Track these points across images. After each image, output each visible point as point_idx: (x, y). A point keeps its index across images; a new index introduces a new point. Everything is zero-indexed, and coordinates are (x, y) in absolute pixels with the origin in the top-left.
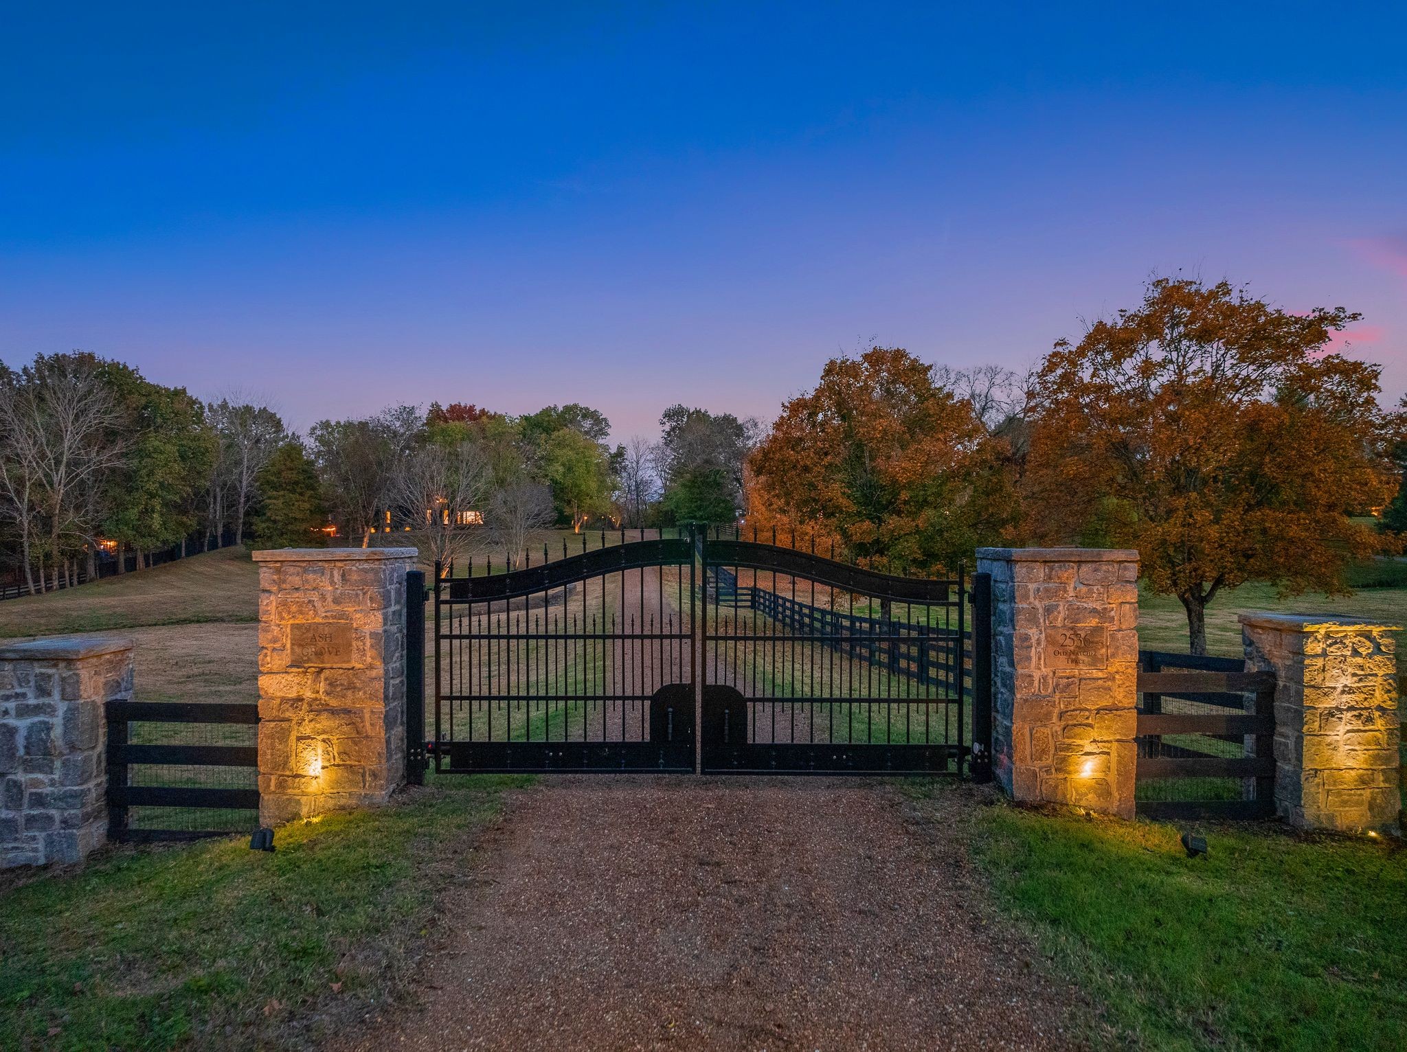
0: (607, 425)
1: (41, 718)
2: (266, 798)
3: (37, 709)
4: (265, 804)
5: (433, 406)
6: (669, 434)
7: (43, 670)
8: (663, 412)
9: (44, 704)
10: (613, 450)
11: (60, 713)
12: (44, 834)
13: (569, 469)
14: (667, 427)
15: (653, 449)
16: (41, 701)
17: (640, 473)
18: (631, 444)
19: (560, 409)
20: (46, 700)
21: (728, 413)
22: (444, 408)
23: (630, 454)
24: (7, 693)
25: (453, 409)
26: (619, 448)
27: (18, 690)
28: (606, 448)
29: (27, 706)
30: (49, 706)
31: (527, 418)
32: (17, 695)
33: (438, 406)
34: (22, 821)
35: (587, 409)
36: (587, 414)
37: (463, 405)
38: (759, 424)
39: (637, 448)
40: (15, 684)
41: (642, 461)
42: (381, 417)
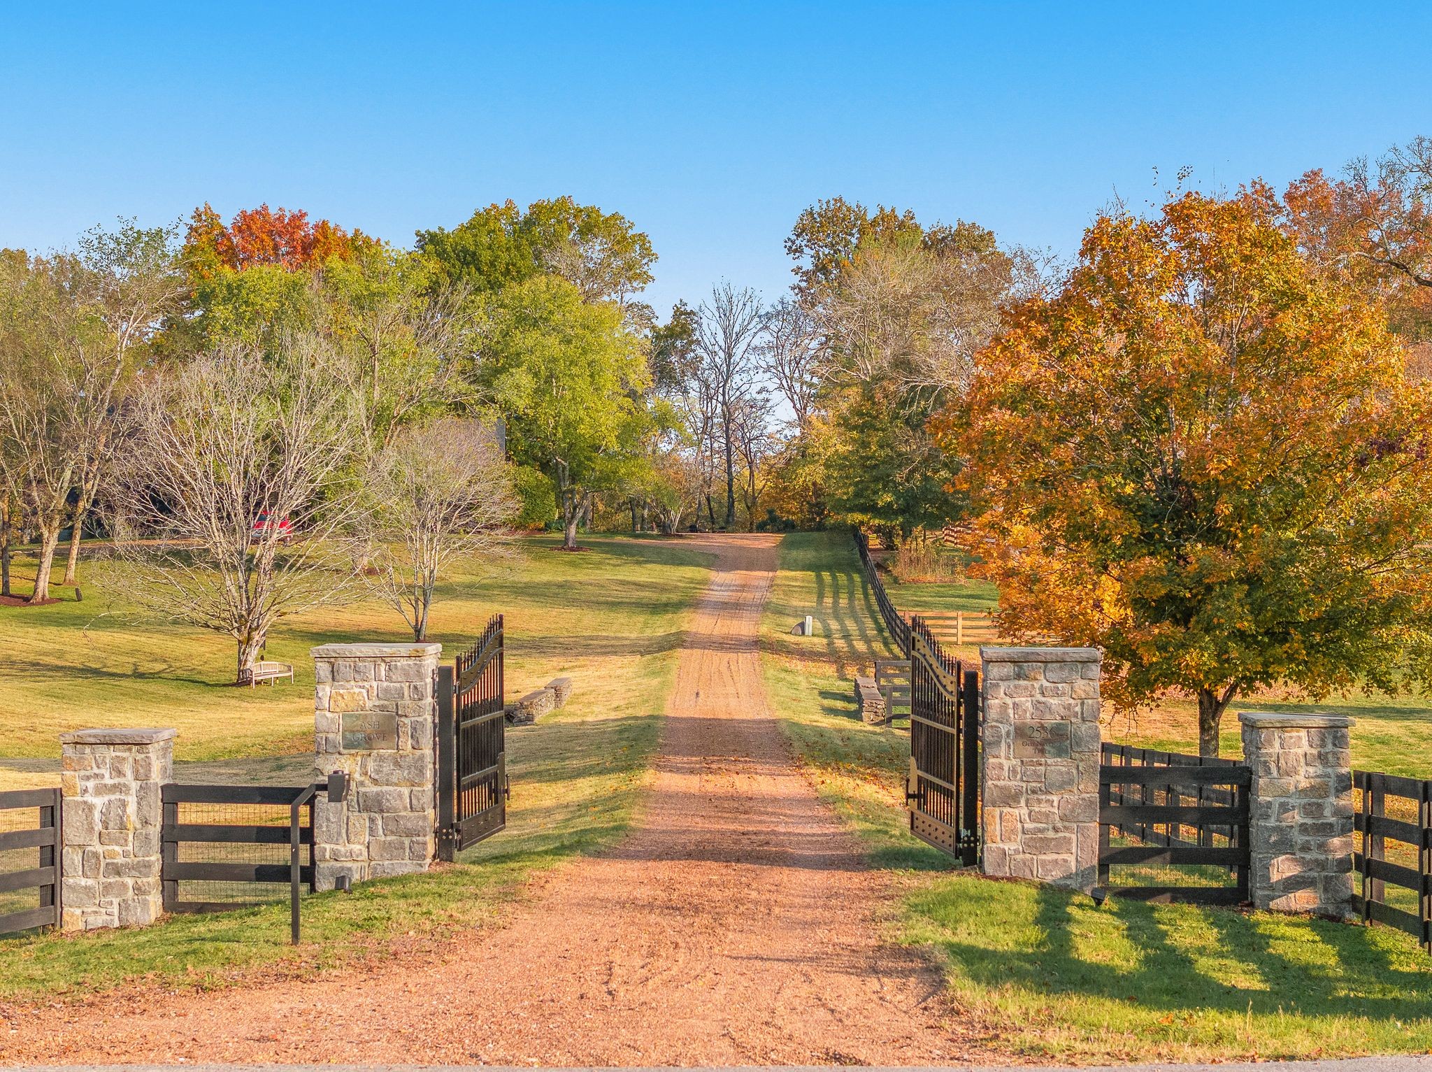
0: (647, 253)
1: (117, 796)
2: (321, 866)
3: (115, 788)
4: (321, 871)
5: (198, 216)
6: (808, 276)
7: (118, 754)
8: (793, 221)
9: (119, 784)
10: (664, 319)
11: (133, 791)
12: (118, 900)
13: (547, 381)
14: (807, 263)
15: (769, 316)
16: (116, 781)
17: (737, 379)
18: (712, 305)
19: (524, 211)
20: (121, 780)
21: (968, 222)
22: (227, 221)
23: (710, 329)
24: (87, 773)
25: (246, 224)
26: (679, 313)
27: (96, 771)
28: (643, 313)
29: (105, 785)
30: (125, 785)
31: (431, 242)
32: (96, 775)
33: (214, 218)
34: (98, 889)
35: (591, 212)
36: (590, 225)
37: (273, 211)
38: (1039, 266)
39: (726, 314)
40: (94, 766)
41: (739, 351)
42: (81, 257)
